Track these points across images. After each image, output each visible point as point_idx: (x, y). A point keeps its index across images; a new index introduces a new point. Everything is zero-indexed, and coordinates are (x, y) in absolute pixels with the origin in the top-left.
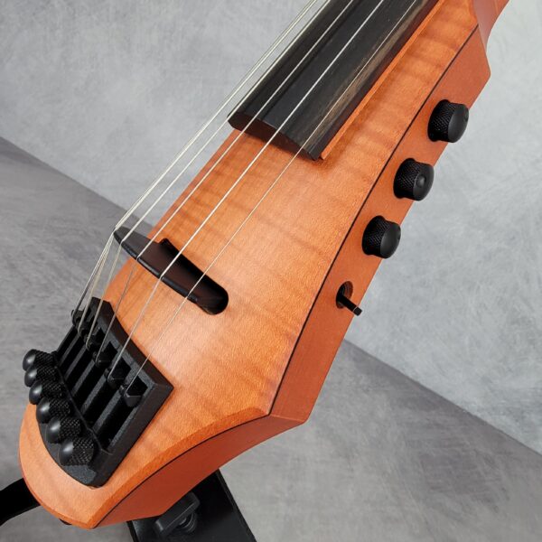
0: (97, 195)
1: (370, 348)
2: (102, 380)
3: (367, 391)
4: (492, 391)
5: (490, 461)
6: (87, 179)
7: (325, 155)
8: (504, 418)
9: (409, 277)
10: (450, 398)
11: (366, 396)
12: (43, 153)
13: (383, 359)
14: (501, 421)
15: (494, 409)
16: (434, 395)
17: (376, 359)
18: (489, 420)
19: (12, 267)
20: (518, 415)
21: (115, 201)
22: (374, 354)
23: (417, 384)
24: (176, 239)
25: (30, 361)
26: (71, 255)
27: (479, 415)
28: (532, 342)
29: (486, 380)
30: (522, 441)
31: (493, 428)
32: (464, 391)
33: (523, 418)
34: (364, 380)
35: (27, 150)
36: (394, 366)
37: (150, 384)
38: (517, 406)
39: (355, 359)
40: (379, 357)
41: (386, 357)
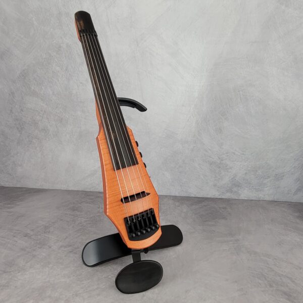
1: (177, 194)
3: (179, 206)
4: (219, 188)
6: (64, 187)
8: (227, 194)
10: (209, 196)
11: (179, 208)
12: (46, 186)
13: (183, 195)
14: (227, 196)
15: (223, 193)
16: (203, 198)
18: (223, 197)
19: (62, 220)
20: (230, 190)
21: (76, 189)
26: (74, 210)
27: (220, 197)
28: (219, 167)
29: (215, 185)
30: (237, 198)
32: (211, 192)
33: (232, 191)
34: (177, 204)
35: (40, 188)
38: (228, 188)
39: (173, 199)
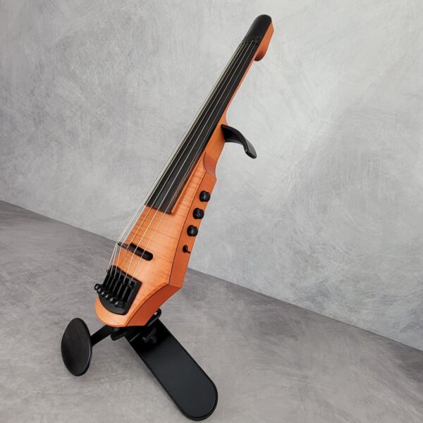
0: (82, 230)
1: (235, 281)
2: (121, 285)
3: (233, 300)
4: (297, 289)
5: (298, 322)
6: (76, 223)
7: (172, 212)
8: (306, 302)
9: (244, 242)
10: (278, 298)
11: (232, 302)
12: (51, 214)
13: (242, 285)
14: (305, 304)
15: (300, 299)
17: (238, 286)
18: (300, 305)
19: (58, 271)
20: (312, 299)
21: (93, 231)
22: (237, 284)
23: (262, 294)
24: (135, 243)
25: (97, 287)
26: (80, 261)
27: (295, 304)
28: (307, 261)
29: (292, 285)
30: (318, 312)
31: (302, 308)
32: (284, 293)
33: (315, 300)
34: (231, 295)
35: (42, 214)
36: (248, 287)
37: (136, 282)
38: (310, 295)
39: (227, 287)
40: (240, 285)
41: (243, 284)
